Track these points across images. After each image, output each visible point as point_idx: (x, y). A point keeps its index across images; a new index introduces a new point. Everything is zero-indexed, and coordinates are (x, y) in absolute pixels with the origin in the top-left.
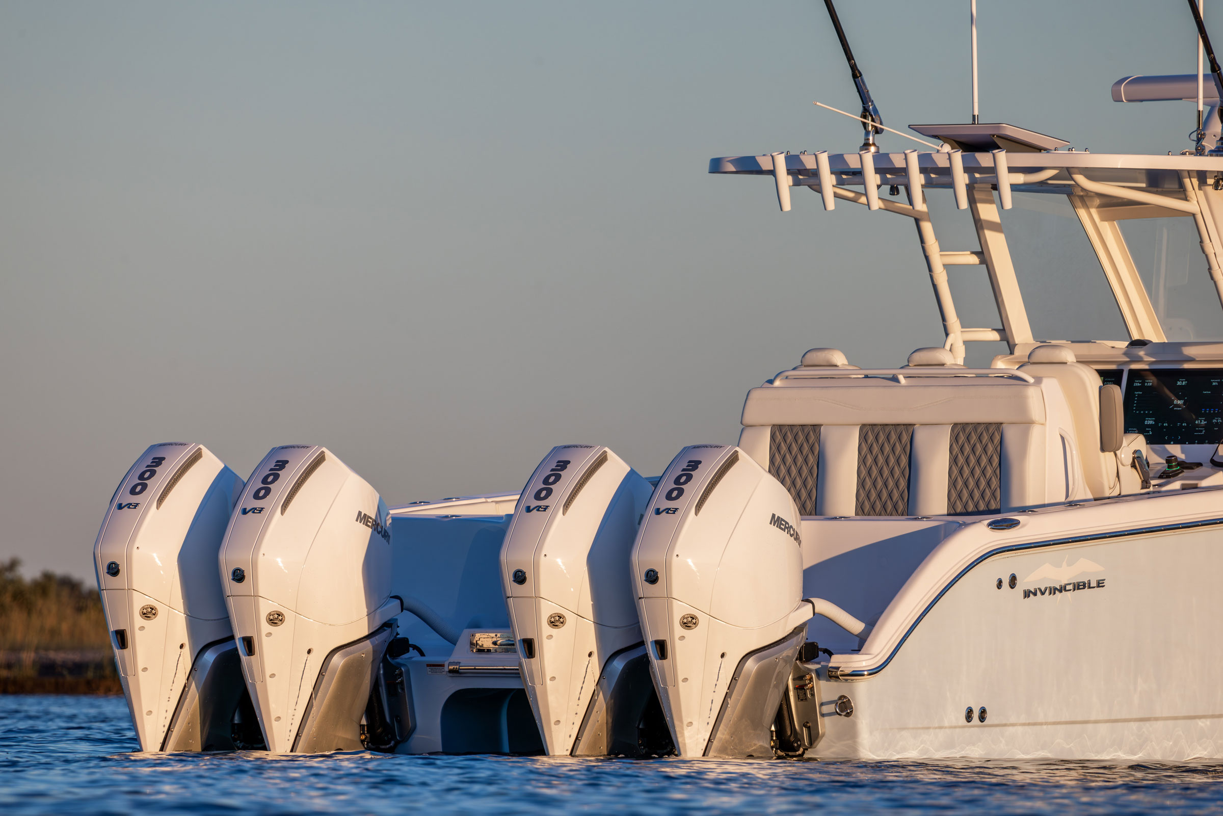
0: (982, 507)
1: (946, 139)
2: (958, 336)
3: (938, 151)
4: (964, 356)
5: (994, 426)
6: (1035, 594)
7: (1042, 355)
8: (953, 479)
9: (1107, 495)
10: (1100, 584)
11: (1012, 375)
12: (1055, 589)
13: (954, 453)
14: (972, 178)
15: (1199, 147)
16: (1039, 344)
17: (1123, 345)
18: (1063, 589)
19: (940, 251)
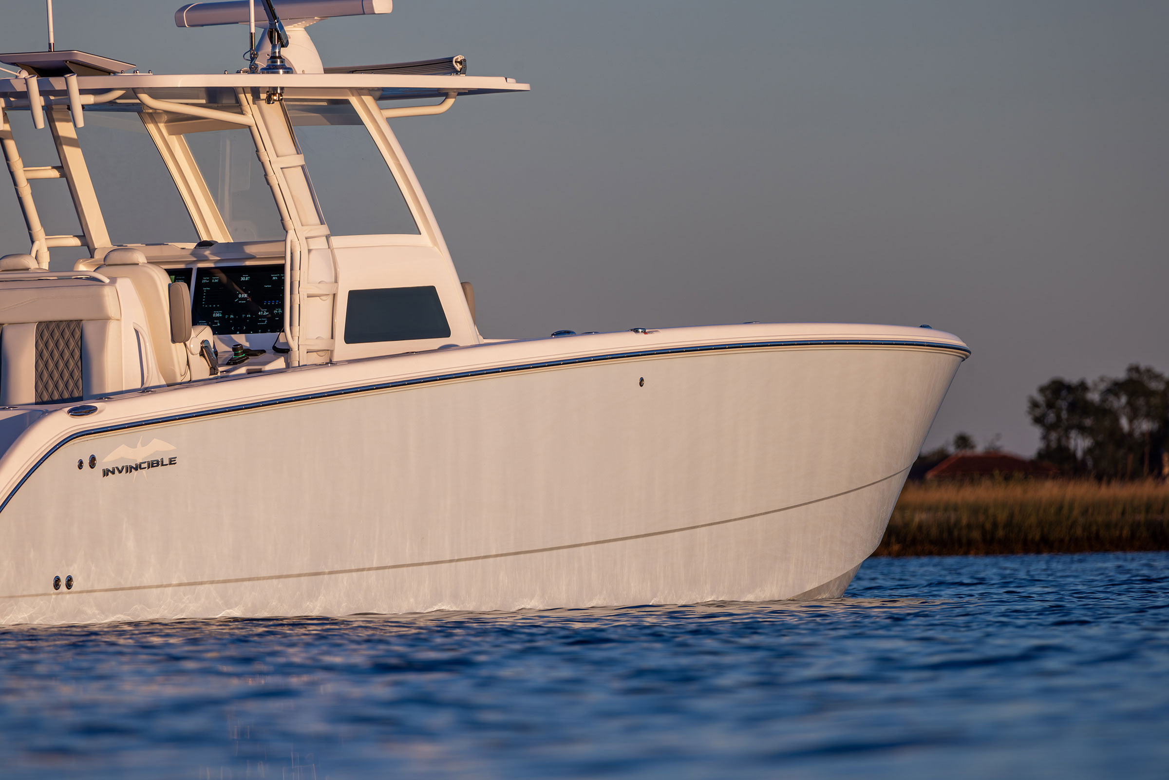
0: (66, 395)
1: (24, 66)
2: (42, 244)
3: (17, 77)
4: (49, 261)
5: (75, 323)
6: (113, 473)
7: (117, 257)
8: (39, 372)
9: (179, 381)
10: (172, 462)
11: (90, 276)
12: (131, 467)
13: (40, 349)
14: (47, 100)
15: (252, 66)
16: (116, 247)
17: (192, 246)
18: (138, 467)
19: (24, 167)
